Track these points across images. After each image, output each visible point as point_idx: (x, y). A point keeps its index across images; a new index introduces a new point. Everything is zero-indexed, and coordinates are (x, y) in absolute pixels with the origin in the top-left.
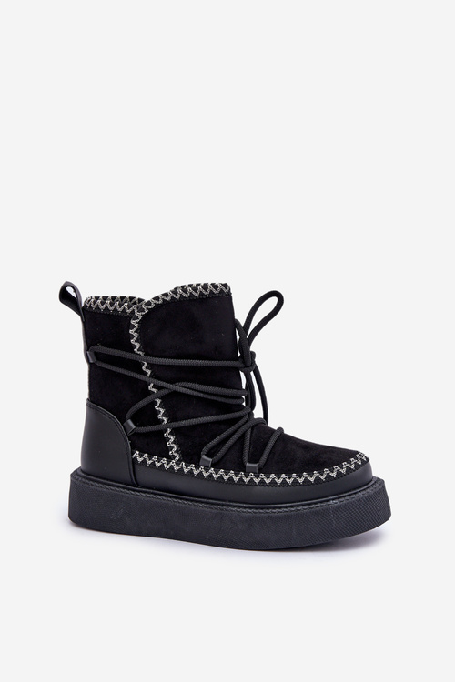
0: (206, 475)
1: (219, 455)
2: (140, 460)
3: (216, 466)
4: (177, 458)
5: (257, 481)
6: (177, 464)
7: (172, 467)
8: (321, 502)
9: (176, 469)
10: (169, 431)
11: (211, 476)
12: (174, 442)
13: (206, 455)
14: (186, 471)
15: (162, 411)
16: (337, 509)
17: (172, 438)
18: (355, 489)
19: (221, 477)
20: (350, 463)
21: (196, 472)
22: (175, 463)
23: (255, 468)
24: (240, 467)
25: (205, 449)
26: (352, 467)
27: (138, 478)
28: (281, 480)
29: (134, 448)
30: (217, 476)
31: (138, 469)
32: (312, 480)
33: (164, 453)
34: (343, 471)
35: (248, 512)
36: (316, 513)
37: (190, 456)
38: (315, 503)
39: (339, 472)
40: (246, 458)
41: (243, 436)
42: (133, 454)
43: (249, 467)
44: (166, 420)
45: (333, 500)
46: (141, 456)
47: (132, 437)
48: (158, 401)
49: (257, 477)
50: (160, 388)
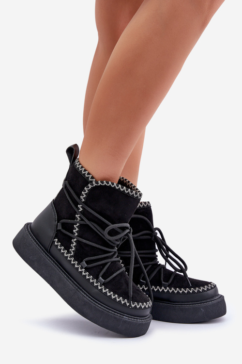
0: (80, 270)
1: (91, 265)
2: (56, 244)
3: (87, 269)
4: (72, 255)
5: (100, 288)
6: (71, 257)
7: (67, 257)
8: (120, 314)
9: (69, 259)
10: (75, 240)
11: (81, 272)
12: (74, 246)
13: (86, 262)
14: (72, 262)
16: (125, 322)
17: (75, 244)
19: (86, 275)
21: (76, 266)
22: (69, 256)
23: (102, 281)
24: (96, 277)
25: (87, 259)
26: (143, 307)
27: (51, 250)
28: (110, 294)
29: (56, 237)
30: (84, 274)
31: (53, 247)
32: (123, 302)
33: (67, 248)
34: (138, 307)
35: (87, 299)
37: (78, 257)
38: (118, 313)
39: (136, 306)
40: (101, 274)
41: (106, 264)
42: (55, 239)
43: (100, 279)
44: (76, 234)
46: (57, 242)
47: (58, 231)
48: (78, 224)
49: (101, 286)
50: (82, 220)
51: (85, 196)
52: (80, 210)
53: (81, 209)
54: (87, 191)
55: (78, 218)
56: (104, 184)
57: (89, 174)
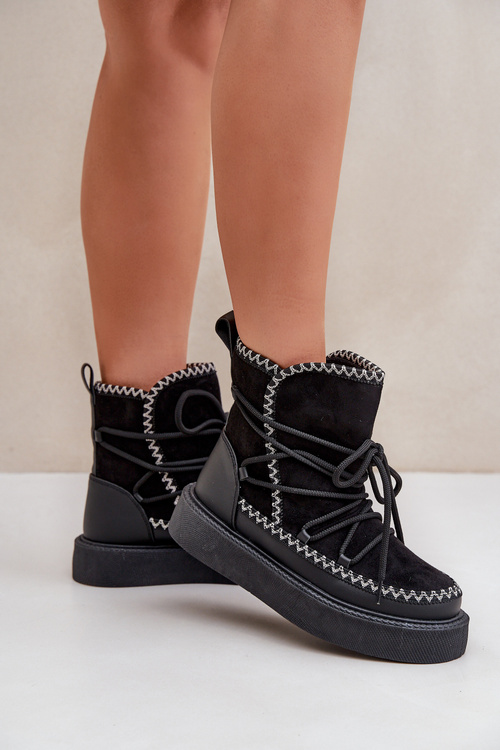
0: (299, 549)
1: (318, 536)
2: (244, 509)
3: (312, 545)
4: (277, 522)
5: (344, 576)
6: (276, 528)
7: (270, 529)
8: (397, 620)
9: (274, 532)
10: (278, 492)
11: (303, 552)
12: (279, 505)
13: (307, 531)
14: (282, 538)
15: (275, 471)
16: (409, 633)
17: (279, 501)
18: (434, 620)
19: (312, 557)
20: (439, 593)
21: (290, 543)
22: (273, 526)
23: (347, 562)
24: (334, 555)
25: (309, 524)
28: (366, 584)
29: (242, 494)
30: (309, 555)
31: (240, 516)
32: (396, 596)
33: (267, 511)
34: (429, 599)
35: (326, 601)
36: (387, 629)
37: (291, 524)
38: (391, 619)
39: (424, 599)
40: (343, 549)
41: (349, 527)
42: (239, 500)
43: (343, 559)
44: (277, 481)
45: (409, 622)
46: (246, 506)
47: (244, 484)
48: (274, 461)
49: (346, 572)
50: (278, 450)
51: (271, 402)
52: (270, 433)
53: (272, 430)
54: (273, 392)
55: (272, 449)
56: (302, 371)
57: (262, 358)
